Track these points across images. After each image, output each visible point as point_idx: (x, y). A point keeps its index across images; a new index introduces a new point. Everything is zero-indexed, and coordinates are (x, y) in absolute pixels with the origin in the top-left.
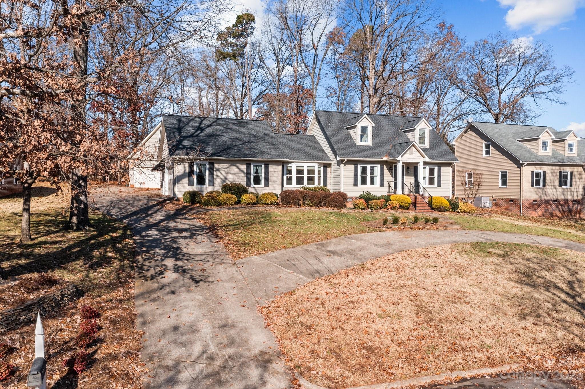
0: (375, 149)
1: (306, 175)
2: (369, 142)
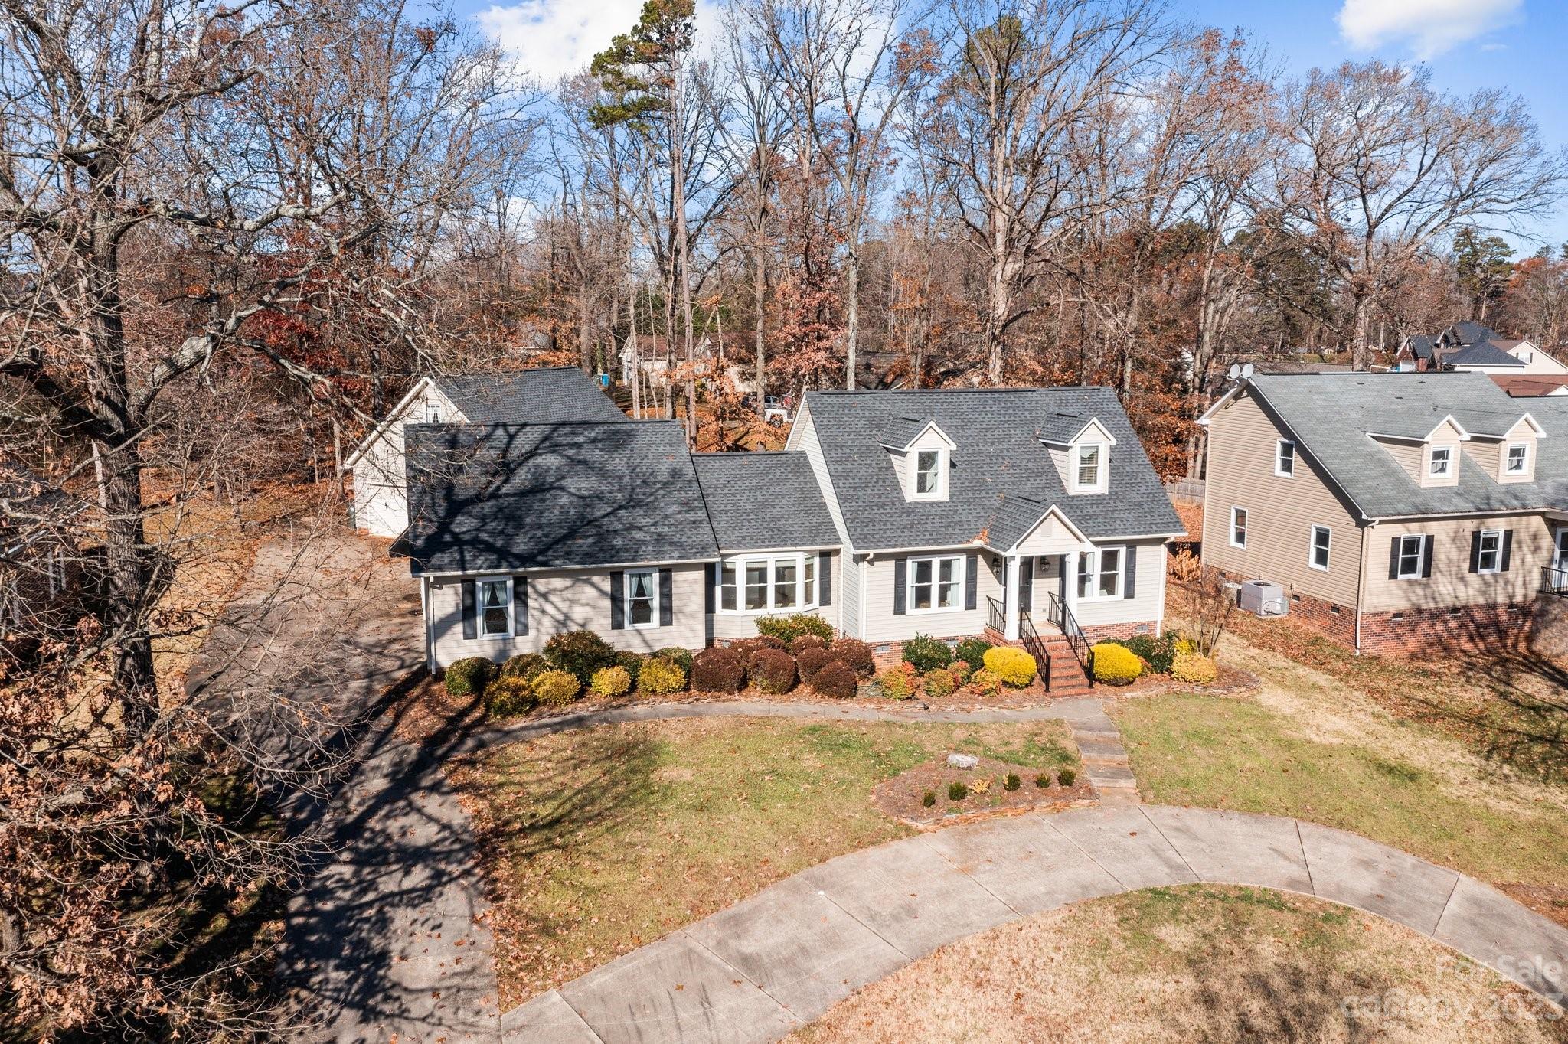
0: (955, 512)
1: (772, 582)
2: (943, 493)
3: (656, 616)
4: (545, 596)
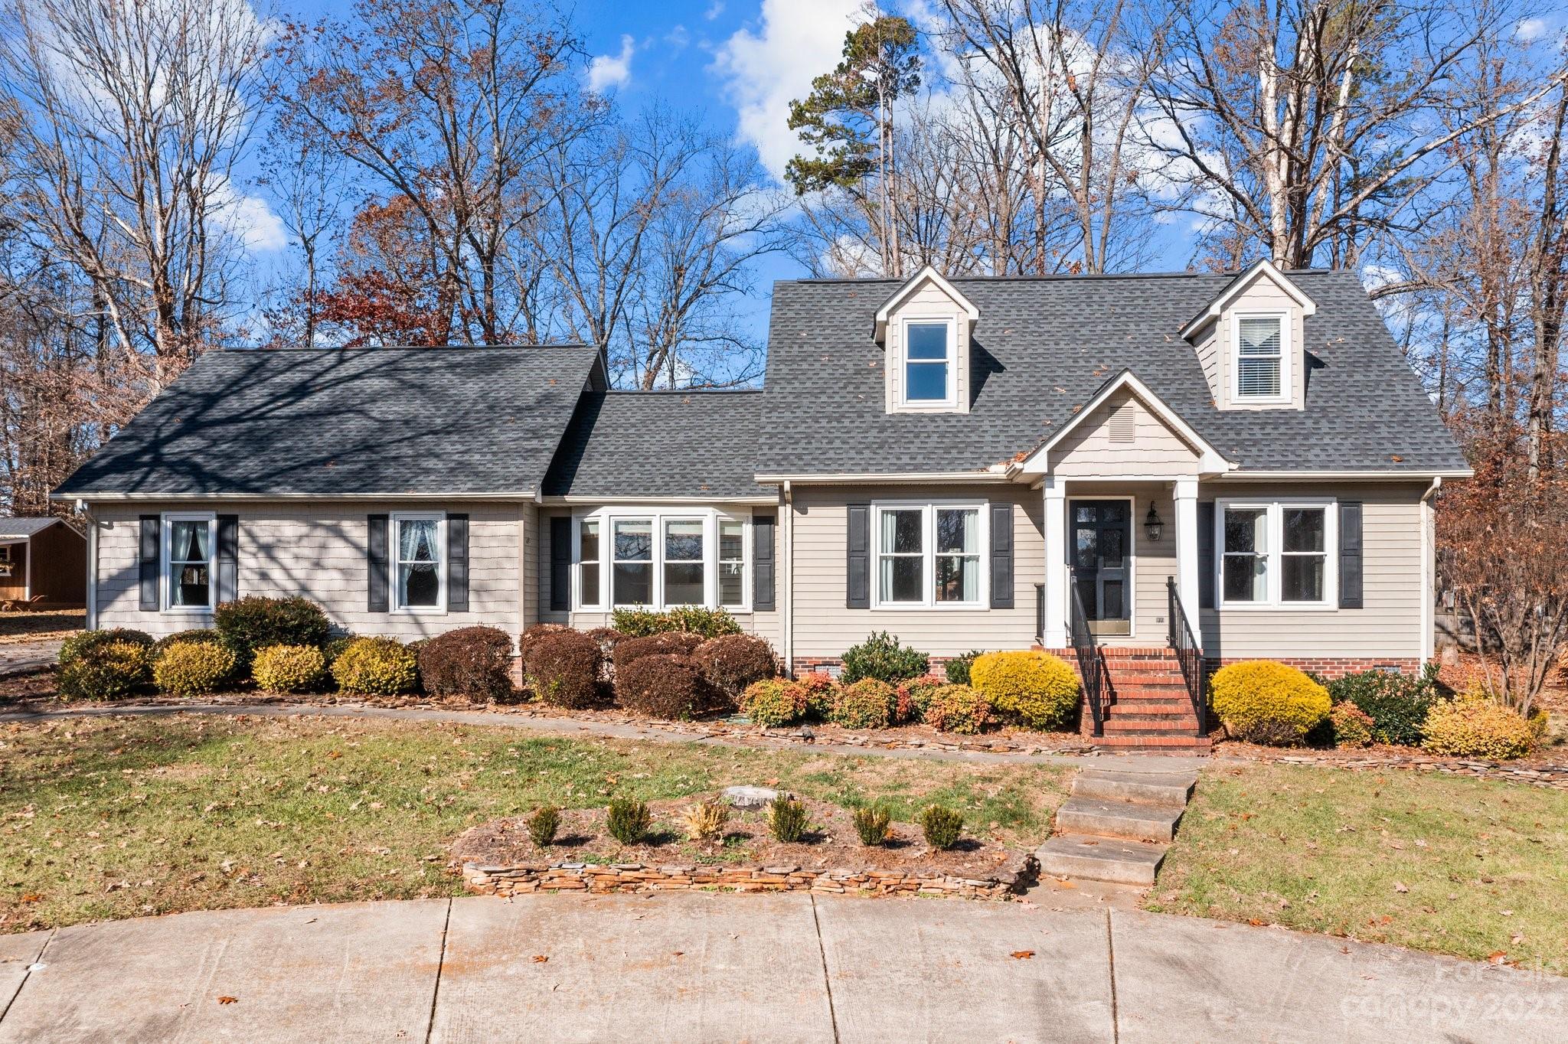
0: (976, 430)
1: (658, 561)
2: (956, 397)
3: (442, 594)
4: (267, 550)
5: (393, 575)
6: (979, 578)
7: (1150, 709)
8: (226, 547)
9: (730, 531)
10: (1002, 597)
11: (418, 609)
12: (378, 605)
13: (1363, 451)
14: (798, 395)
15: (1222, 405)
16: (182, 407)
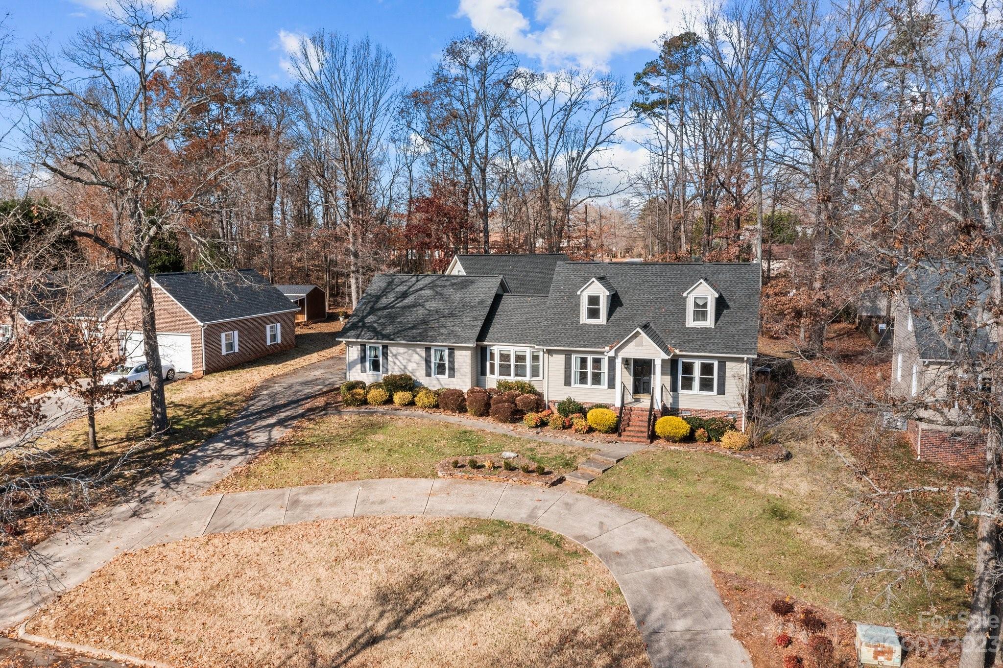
0: (606, 331)
1: (513, 362)
2: (602, 320)
3: (447, 372)
5: (433, 366)
6: (605, 378)
7: (637, 429)
8: (385, 355)
9: (535, 354)
10: (611, 385)
11: (439, 376)
12: (428, 374)
13: (725, 346)
14: (555, 314)
15: (687, 325)
16: (369, 302)
